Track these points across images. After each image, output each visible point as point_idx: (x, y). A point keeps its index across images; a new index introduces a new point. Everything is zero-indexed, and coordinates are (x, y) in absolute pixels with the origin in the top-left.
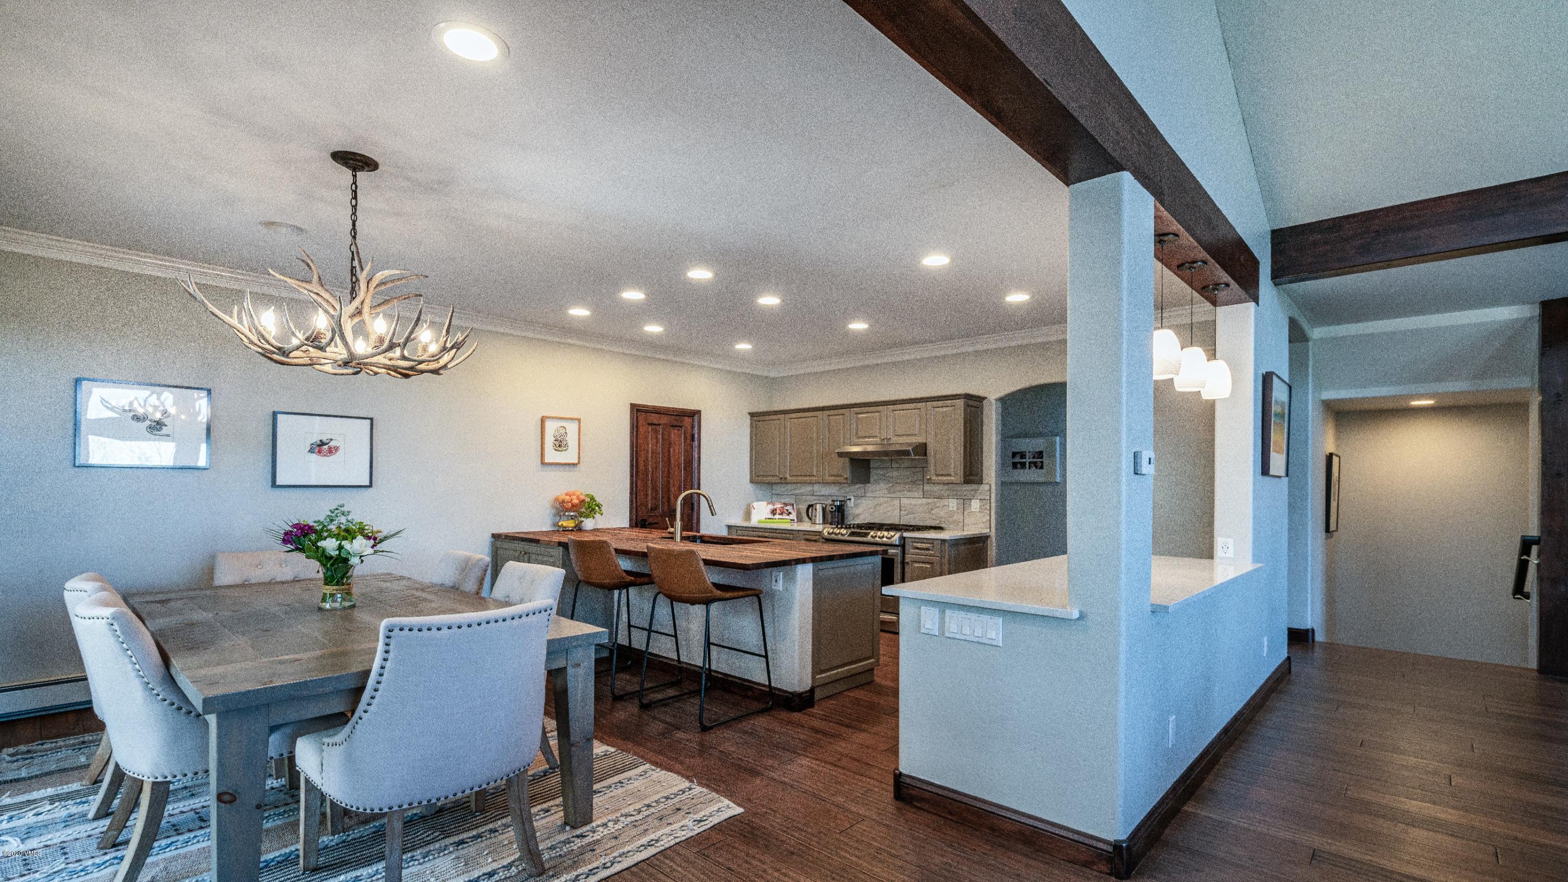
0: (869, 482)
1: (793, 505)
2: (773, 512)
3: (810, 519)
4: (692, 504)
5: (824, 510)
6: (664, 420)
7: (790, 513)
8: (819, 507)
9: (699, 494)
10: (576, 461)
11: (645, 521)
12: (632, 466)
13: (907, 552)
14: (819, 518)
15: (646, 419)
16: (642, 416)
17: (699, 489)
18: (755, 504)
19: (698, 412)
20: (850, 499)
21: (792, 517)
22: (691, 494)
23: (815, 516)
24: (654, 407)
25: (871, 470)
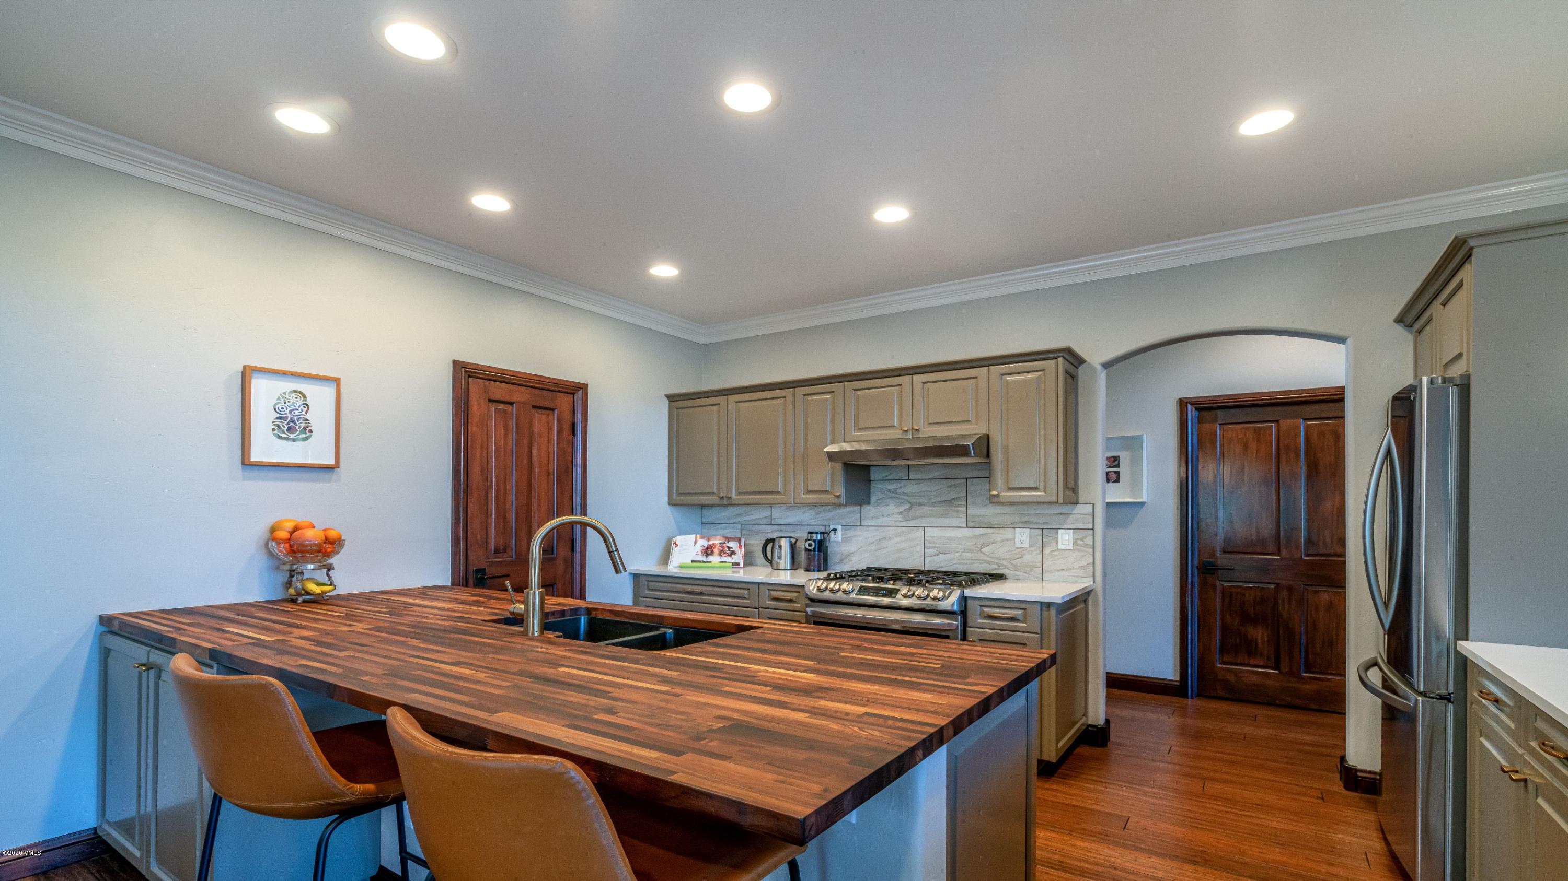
0: (869, 503)
1: (739, 540)
2: (708, 551)
3: (770, 562)
4: (573, 541)
5: (793, 547)
6: (520, 395)
7: (733, 553)
8: (785, 543)
9: (585, 525)
10: (332, 462)
11: (482, 571)
12: (456, 473)
13: (970, 623)
14: (785, 559)
15: (486, 391)
16: (475, 386)
17: (584, 513)
18: (679, 539)
19: (583, 388)
20: (835, 530)
21: (735, 559)
22: (572, 524)
23: (780, 558)
24: (503, 371)
25: (873, 484)
